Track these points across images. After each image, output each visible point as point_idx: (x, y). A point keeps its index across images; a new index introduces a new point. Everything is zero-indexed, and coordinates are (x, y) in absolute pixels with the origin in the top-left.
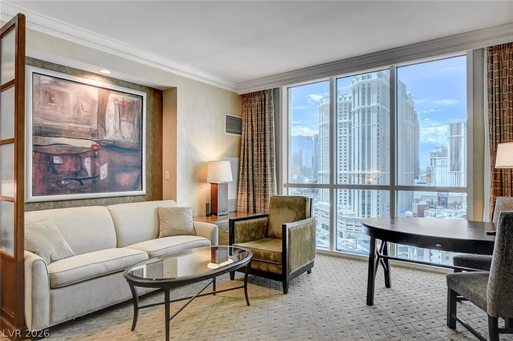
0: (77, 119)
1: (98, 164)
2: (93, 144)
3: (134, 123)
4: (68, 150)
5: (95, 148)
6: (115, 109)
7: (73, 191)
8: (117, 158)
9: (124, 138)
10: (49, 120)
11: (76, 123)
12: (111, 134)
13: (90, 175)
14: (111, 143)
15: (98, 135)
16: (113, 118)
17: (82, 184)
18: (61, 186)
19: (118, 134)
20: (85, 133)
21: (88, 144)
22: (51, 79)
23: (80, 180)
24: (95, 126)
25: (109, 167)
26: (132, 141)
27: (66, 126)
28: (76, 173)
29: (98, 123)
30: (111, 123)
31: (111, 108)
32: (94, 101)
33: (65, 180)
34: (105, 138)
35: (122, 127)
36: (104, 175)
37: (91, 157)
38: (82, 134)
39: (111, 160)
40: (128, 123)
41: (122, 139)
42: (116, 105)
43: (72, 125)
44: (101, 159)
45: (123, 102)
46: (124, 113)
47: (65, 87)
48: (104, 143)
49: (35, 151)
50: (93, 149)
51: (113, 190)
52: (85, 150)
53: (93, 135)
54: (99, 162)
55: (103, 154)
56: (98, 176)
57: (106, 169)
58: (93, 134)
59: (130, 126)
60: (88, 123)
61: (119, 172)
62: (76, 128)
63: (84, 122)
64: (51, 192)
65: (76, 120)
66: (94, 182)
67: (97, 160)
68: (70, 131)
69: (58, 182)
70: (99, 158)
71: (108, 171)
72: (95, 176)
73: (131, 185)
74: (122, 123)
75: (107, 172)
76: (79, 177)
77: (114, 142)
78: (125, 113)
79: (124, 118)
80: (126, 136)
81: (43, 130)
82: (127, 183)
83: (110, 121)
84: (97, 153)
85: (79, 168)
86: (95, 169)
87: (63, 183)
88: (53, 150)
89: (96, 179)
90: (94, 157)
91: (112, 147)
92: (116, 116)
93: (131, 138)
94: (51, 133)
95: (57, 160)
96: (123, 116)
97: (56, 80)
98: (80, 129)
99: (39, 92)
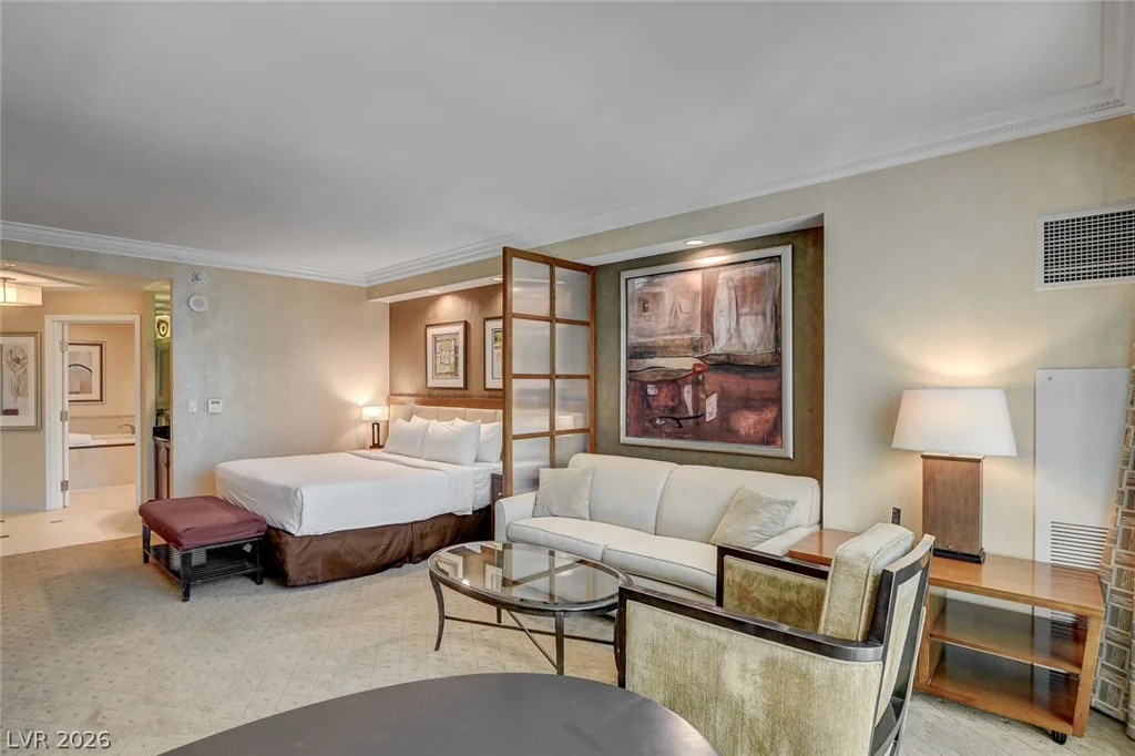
0: (673, 328)
1: (702, 396)
2: (695, 363)
3: (764, 315)
4: (664, 375)
5: (698, 369)
6: (729, 297)
7: (670, 436)
8: (734, 383)
9: (744, 345)
10: (644, 337)
11: (672, 334)
12: (722, 345)
13: (691, 414)
14: (722, 358)
15: (702, 347)
16: (726, 313)
17: (681, 426)
18: (655, 426)
19: (734, 341)
20: (684, 347)
21: (687, 363)
22: (645, 280)
23: (677, 420)
24: (697, 333)
25: (719, 401)
26: (759, 350)
27: (660, 340)
28: (673, 410)
29: (702, 327)
30: (722, 324)
31: (723, 297)
32: (696, 294)
33: (661, 418)
34: (713, 352)
35: (741, 326)
36: (711, 414)
37: (692, 383)
38: (681, 349)
39: (722, 388)
40: (753, 318)
41: (742, 349)
42: (729, 289)
43: (668, 337)
44: (707, 387)
45: (743, 280)
46: (744, 301)
47: (660, 285)
48: (711, 360)
49: (629, 379)
50: (695, 372)
51: (725, 441)
52: (684, 374)
53: (695, 349)
54: (704, 391)
55: (712, 379)
56: (704, 415)
57: (715, 403)
58: (695, 347)
59: (756, 321)
60: (688, 331)
61: (737, 408)
62: (673, 341)
63: (683, 330)
64: (644, 433)
65: (672, 330)
66: (697, 423)
67: (700, 388)
68: (665, 348)
69: (652, 421)
70: (703, 385)
71: (718, 406)
72: (699, 415)
73: (761, 435)
74: (742, 319)
75: (715, 410)
76: (676, 416)
77: (728, 355)
78: (748, 300)
79: (745, 310)
80: (748, 341)
81: (638, 350)
82: (752, 431)
83: (721, 319)
84: (700, 377)
85: (677, 401)
86: (697, 402)
87: (658, 422)
88: (646, 377)
89: (700, 420)
90: (697, 384)
91: (727, 364)
92: (730, 310)
93: (758, 345)
94: (644, 353)
95: (651, 390)
96: (742, 307)
97: (650, 279)
98: (677, 342)
99: (633, 302)
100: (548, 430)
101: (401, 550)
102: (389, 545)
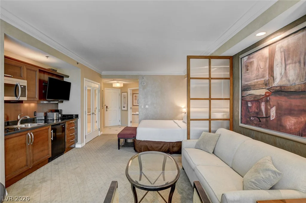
0: (258, 76)
1: (269, 107)
2: (266, 91)
3: (300, 62)
4: (254, 98)
5: (267, 94)
6: (281, 56)
7: (256, 125)
8: (284, 101)
9: (289, 81)
10: (247, 81)
11: (257, 79)
12: (278, 82)
13: (264, 116)
14: (278, 88)
15: (269, 84)
16: (280, 65)
17: (260, 121)
18: (251, 120)
19: (284, 79)
20: (261, 85)
21: (262, 92)
22: (247, 57)
23: (259, 118)
24: (267, 77)
25: (277, 110)
26: (297, 82)
27: (252, 82)
28: (257, 113)
29: (269, 74)
30: (278, 71)
31: (278, 58)
32: (266, 58)
33: (253, 117)
34: (274, 85)
35: (287, 71)
36: (273, 116)
37: (265, 101)
38: (261, 86)
39: (278, 104)
40: (294, 65)
41: (288, 83)
42: (281, 52)
43: (256, 81)
44: (271, 103)
45: (288, 45)
46: (289, 57)
47: (252, 58)
48: (273, 89)
49: (242, 100)
50: (266, 96)
52: (262, 97)
53: (266, 85)
54: (270, 105)
55: (273, 99)
56: (269, 117)
57: (274, 111)
58: (266, 84)
59: (295, 67)
60: (263, 77)
61: (285, 114)
62: (257, 82)
63: (261, 76)
64: (247, 123)
65: (257, 77)
66: (267, 121)
67: (268, 103)
68: (255, 85)
69: (250, 118)
70: (270, 102)
71: (276, 112)
72: (268, 117)
73: (298, 130)
74: (288, 67)
76: (259, 116)
77: (281, 87)
78: (291, 56)
79: (289, 62)
80: (291, 78)
81: (245, 87)
82: (293, 127)
83: (277, 68)
84: (268, 98)
85: (259, 110)
86: (267, 110)
87: (252, 119)
88: (248, 99)
89: (268, 119)
90: (267, 102)
91: (281, 91)
92: (281, 63)
93: (297, 79)
94: (247, 88)
95: (250, 105)
96: (288, 60)
97: (249, 56)
98: (259, 82)
99: (243, 68)
100: (208, 118)
101: (166, 149)
102: (162, 147)
